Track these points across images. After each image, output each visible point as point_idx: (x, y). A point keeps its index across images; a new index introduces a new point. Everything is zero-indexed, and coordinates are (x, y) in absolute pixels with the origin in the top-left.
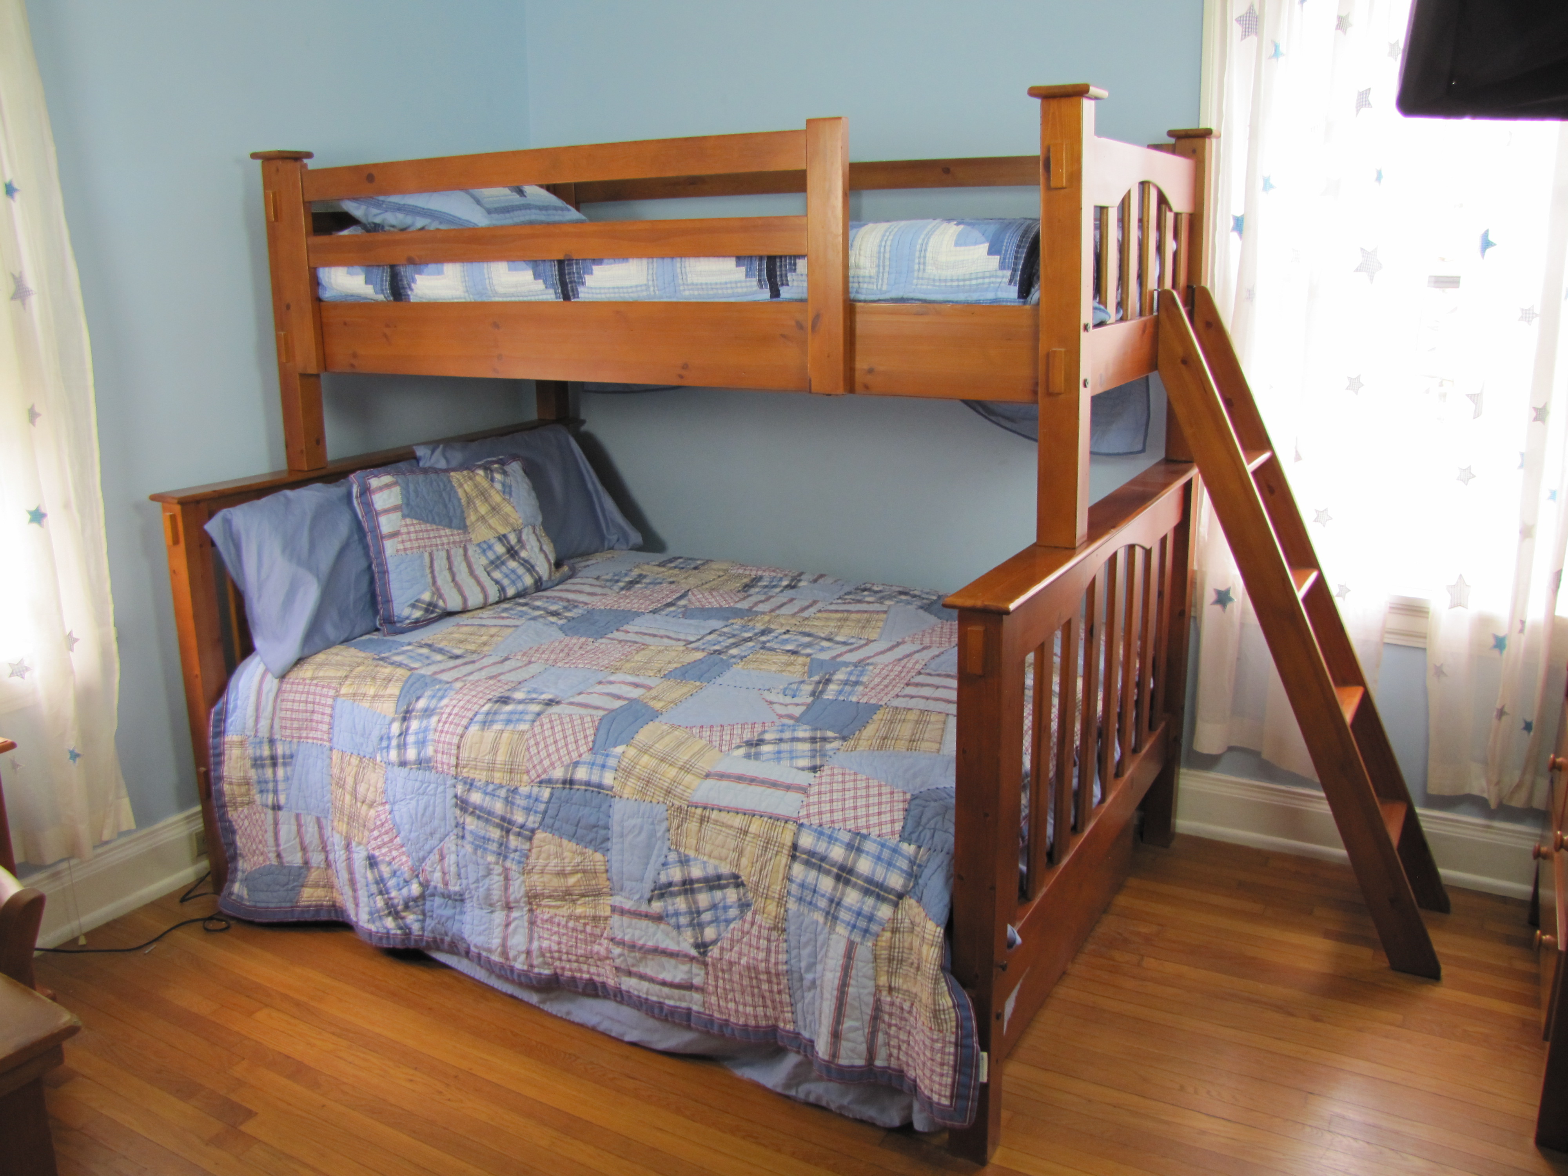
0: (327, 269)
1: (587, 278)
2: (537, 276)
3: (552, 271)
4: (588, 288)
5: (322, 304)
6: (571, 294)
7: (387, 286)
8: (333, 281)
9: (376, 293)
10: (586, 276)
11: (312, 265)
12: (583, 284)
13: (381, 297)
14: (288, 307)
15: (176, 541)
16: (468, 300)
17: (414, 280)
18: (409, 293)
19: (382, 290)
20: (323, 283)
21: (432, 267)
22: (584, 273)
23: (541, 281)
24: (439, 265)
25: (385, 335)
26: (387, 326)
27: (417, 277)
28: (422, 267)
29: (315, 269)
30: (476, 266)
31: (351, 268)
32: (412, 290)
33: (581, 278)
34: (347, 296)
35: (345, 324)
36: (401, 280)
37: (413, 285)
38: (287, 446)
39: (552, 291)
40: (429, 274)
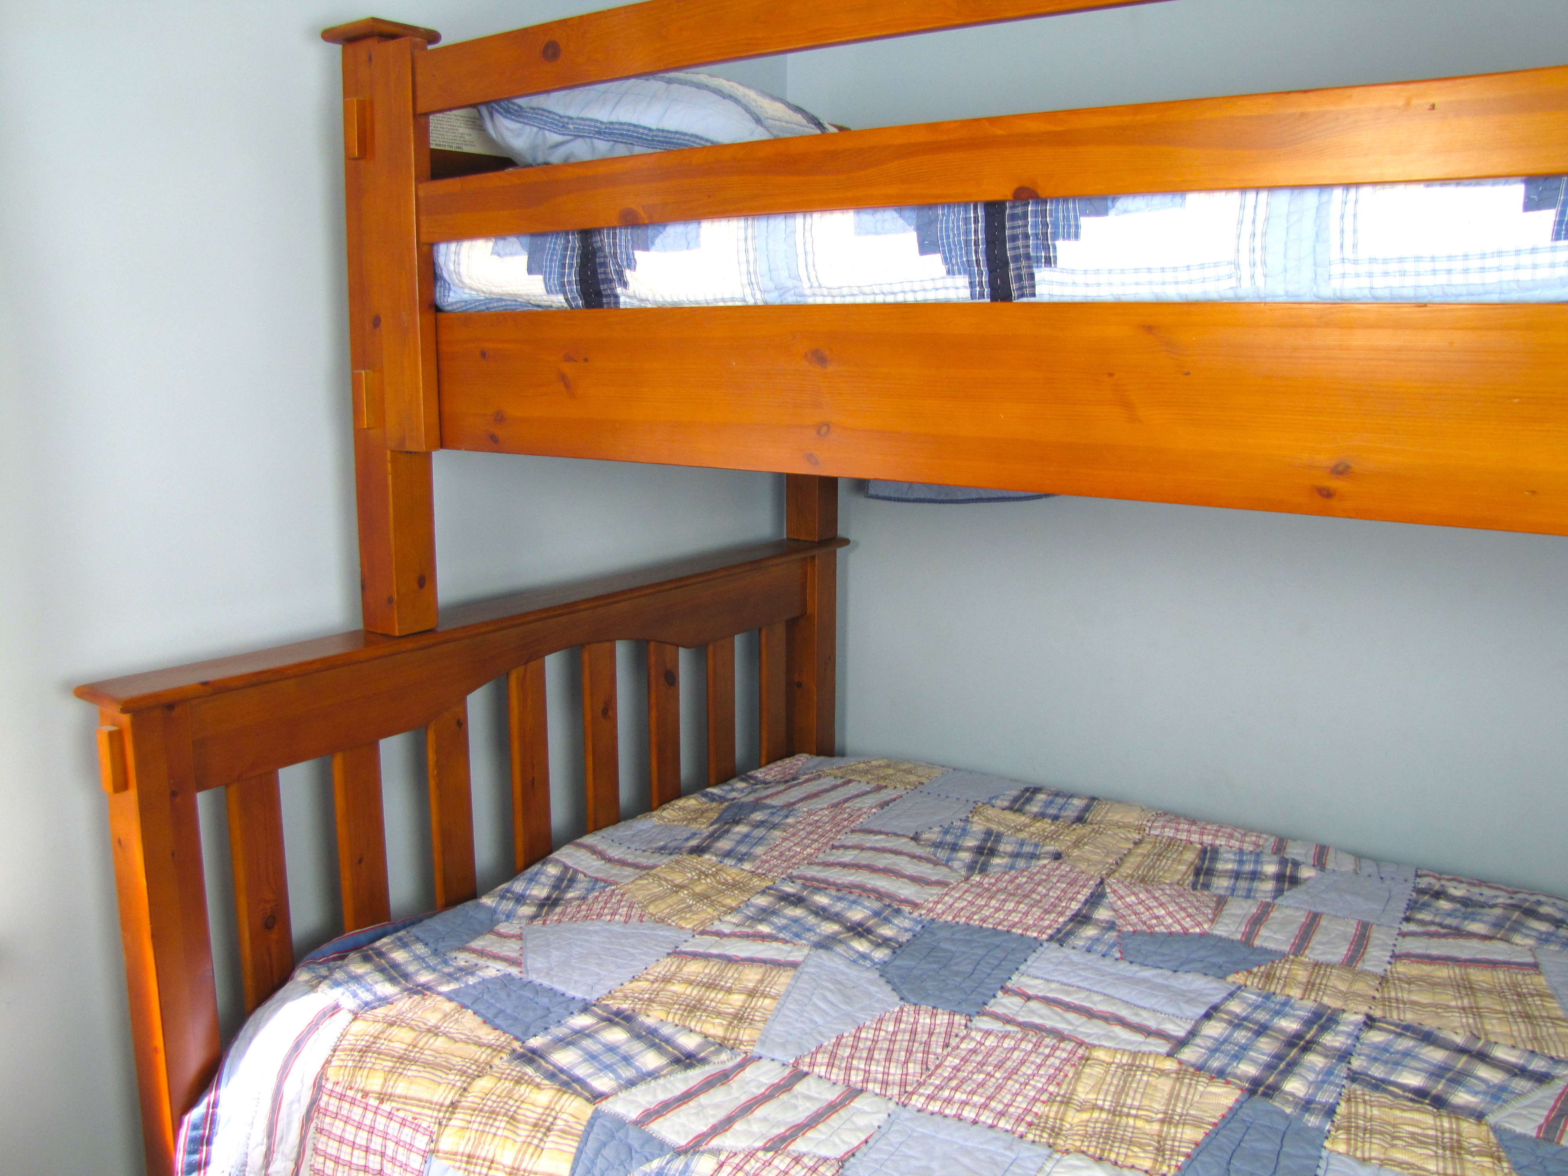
0: (453, 246)
1: (1063, 248)
2: (926, 246)
3: (967, 233)
4: (1063, 270)
5: (440, 316)
6: (1014, 286)
7: (573, 277)
8: (463, 270)
9: (549, 291)
10: (1060, 244)
11: (424, 238)
12: (1049, 261)
13: (558, 300)
14: (377, 322)
15: (121, 785)
16: (751, 302)
17: (631, 264)
18: (619, 290)
19: (563, 285)
20: (446, 275)
21: (674, 231)
22: (1055, 237)
23: (937, 258)
24: (692, 227)
25: (563, 378)
26: (569, 359)
27: (639, 255)
28: (650, 232)
29: (432, 245)
30: (778, 224)
31: (501, 243)
32: (625, 284)
33: (1047, 248)
34: (491, 300)
35: (483, 355)
36: (604, 265)
37: (628, 274)
38: (363, 588)
39: (962, 281)
40: (665, 248)
